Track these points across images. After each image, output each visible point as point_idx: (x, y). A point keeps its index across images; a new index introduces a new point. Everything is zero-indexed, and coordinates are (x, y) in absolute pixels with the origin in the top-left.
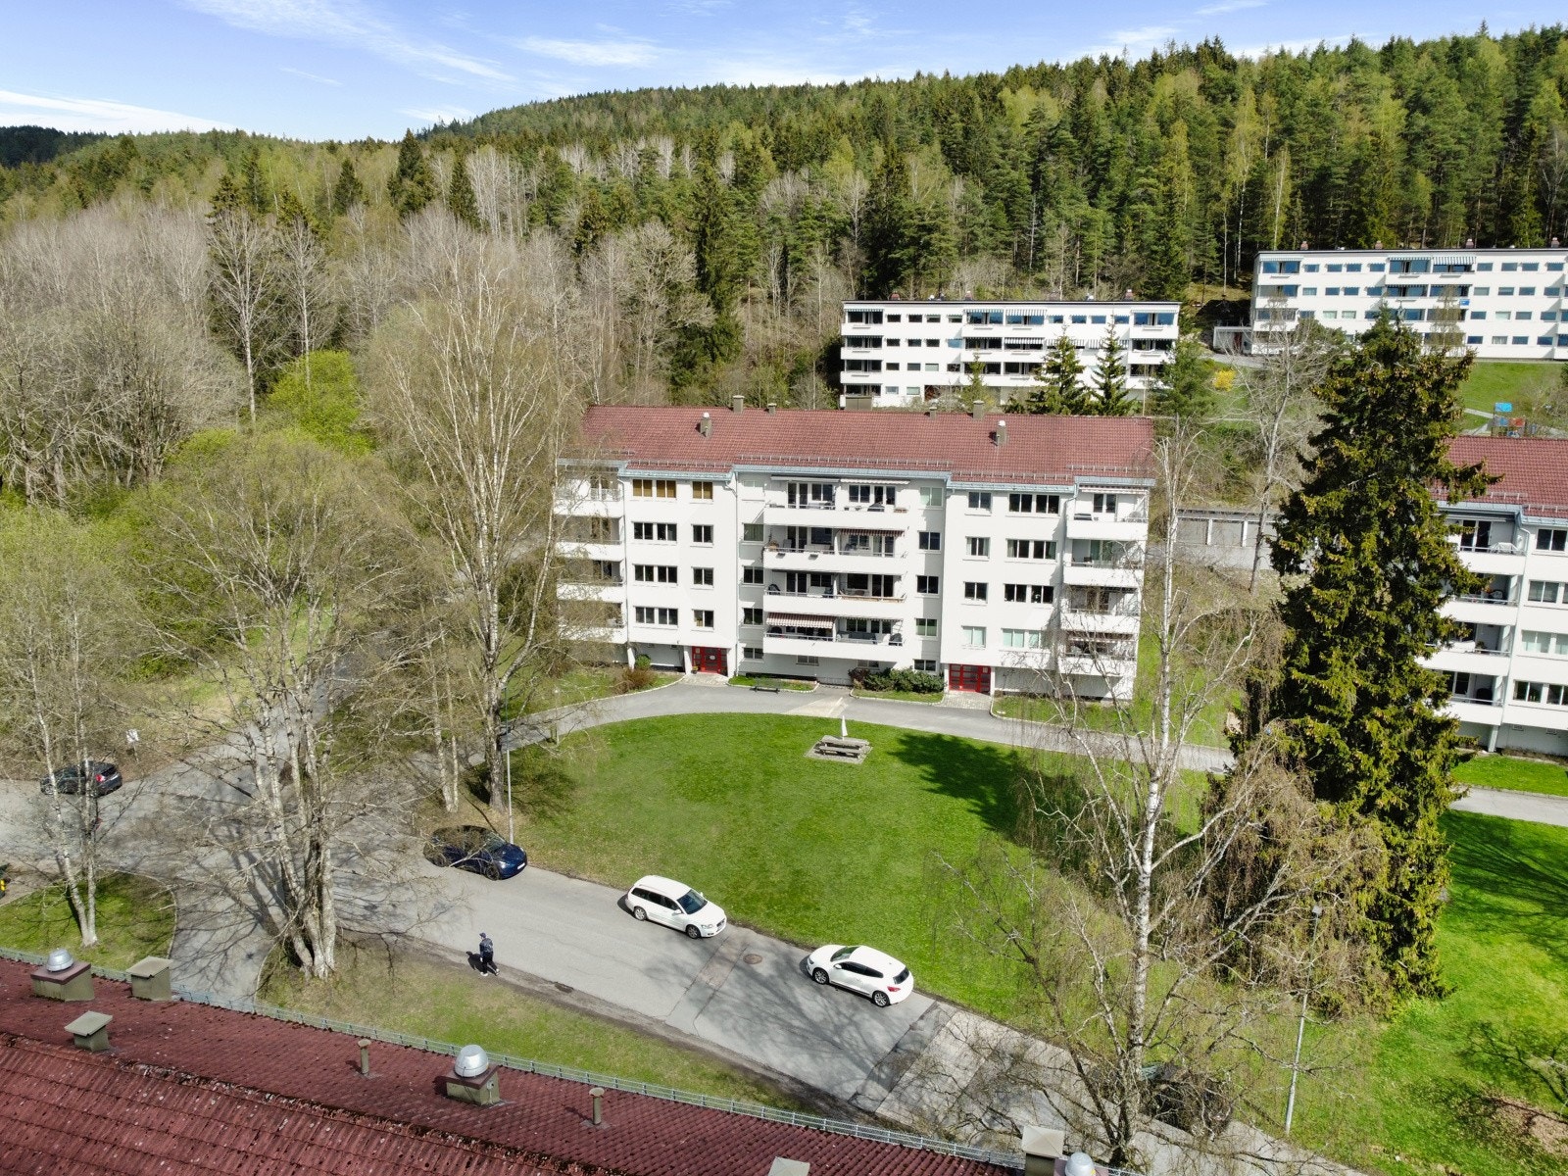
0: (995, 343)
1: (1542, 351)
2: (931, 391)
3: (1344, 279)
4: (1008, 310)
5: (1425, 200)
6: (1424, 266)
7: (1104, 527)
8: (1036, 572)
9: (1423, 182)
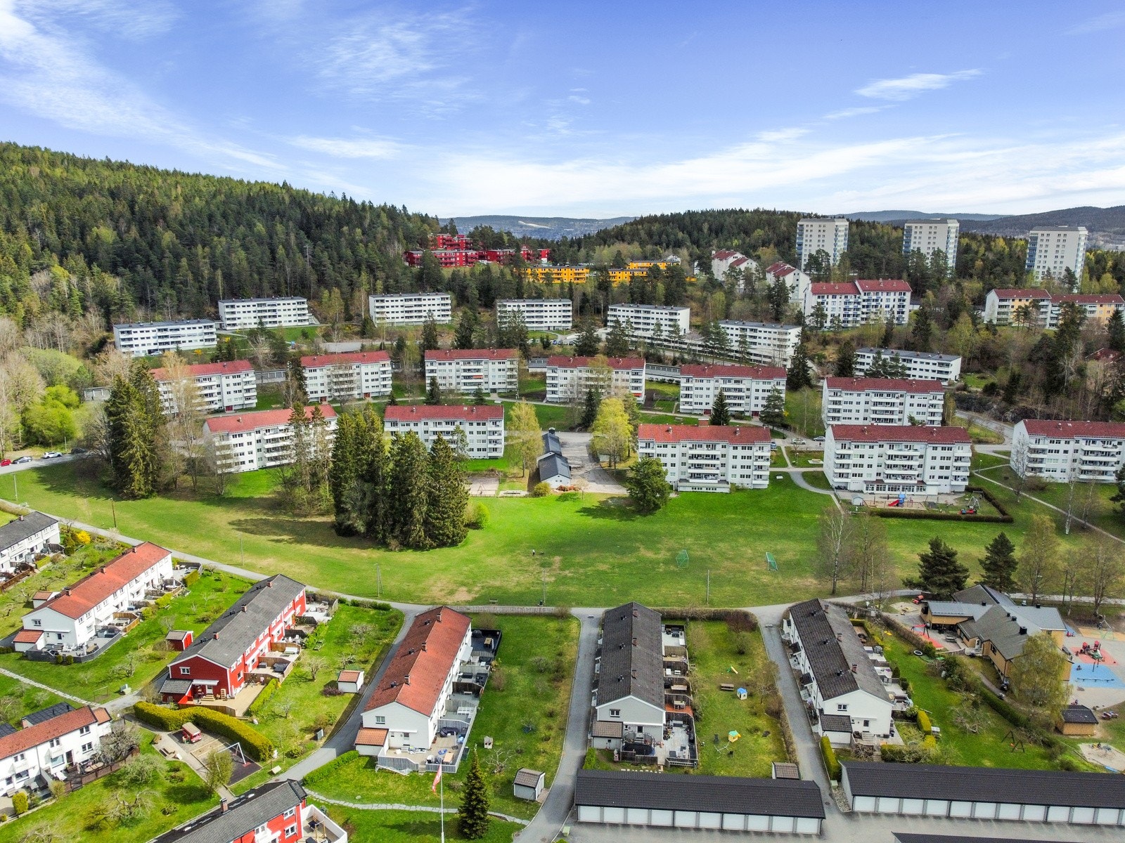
0: (166, 336)
1: (295, 324)
2: (150, 352)
3: (246, 309)
4: (169, 327)
5: (257, 281)
6: (264, 304)
7: (248, 379)
8: (238, 388)
9: (256, 276)
